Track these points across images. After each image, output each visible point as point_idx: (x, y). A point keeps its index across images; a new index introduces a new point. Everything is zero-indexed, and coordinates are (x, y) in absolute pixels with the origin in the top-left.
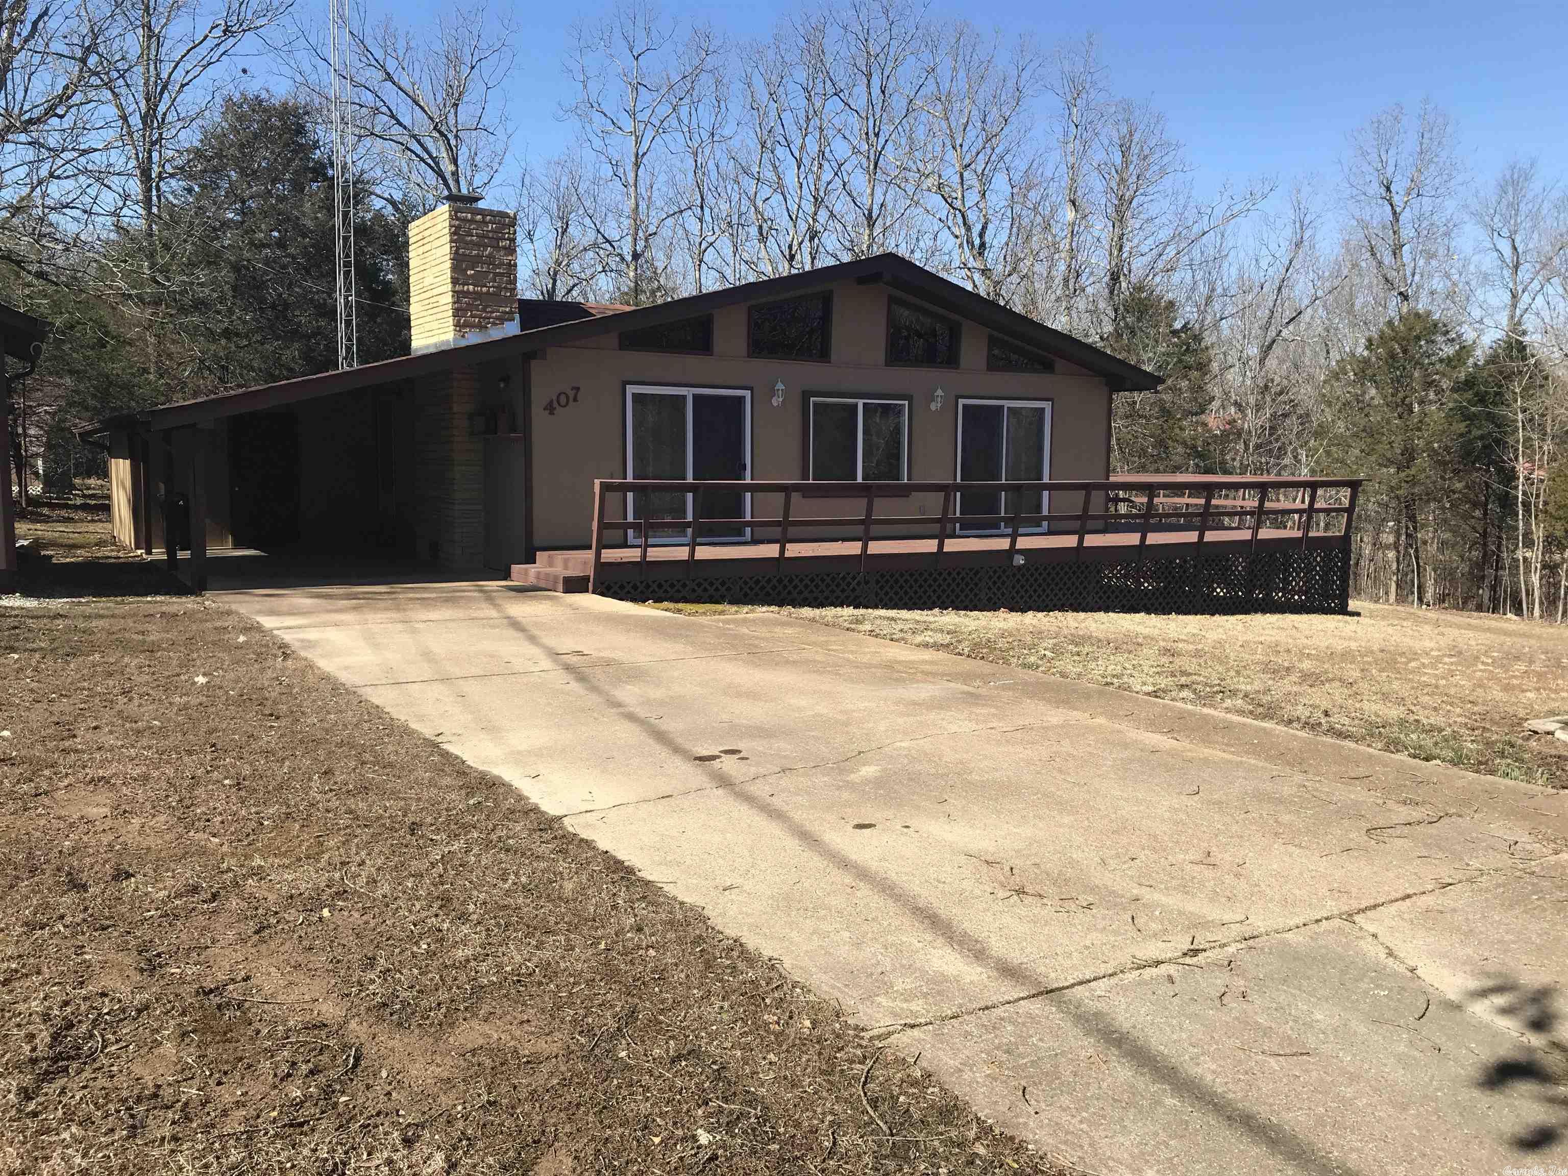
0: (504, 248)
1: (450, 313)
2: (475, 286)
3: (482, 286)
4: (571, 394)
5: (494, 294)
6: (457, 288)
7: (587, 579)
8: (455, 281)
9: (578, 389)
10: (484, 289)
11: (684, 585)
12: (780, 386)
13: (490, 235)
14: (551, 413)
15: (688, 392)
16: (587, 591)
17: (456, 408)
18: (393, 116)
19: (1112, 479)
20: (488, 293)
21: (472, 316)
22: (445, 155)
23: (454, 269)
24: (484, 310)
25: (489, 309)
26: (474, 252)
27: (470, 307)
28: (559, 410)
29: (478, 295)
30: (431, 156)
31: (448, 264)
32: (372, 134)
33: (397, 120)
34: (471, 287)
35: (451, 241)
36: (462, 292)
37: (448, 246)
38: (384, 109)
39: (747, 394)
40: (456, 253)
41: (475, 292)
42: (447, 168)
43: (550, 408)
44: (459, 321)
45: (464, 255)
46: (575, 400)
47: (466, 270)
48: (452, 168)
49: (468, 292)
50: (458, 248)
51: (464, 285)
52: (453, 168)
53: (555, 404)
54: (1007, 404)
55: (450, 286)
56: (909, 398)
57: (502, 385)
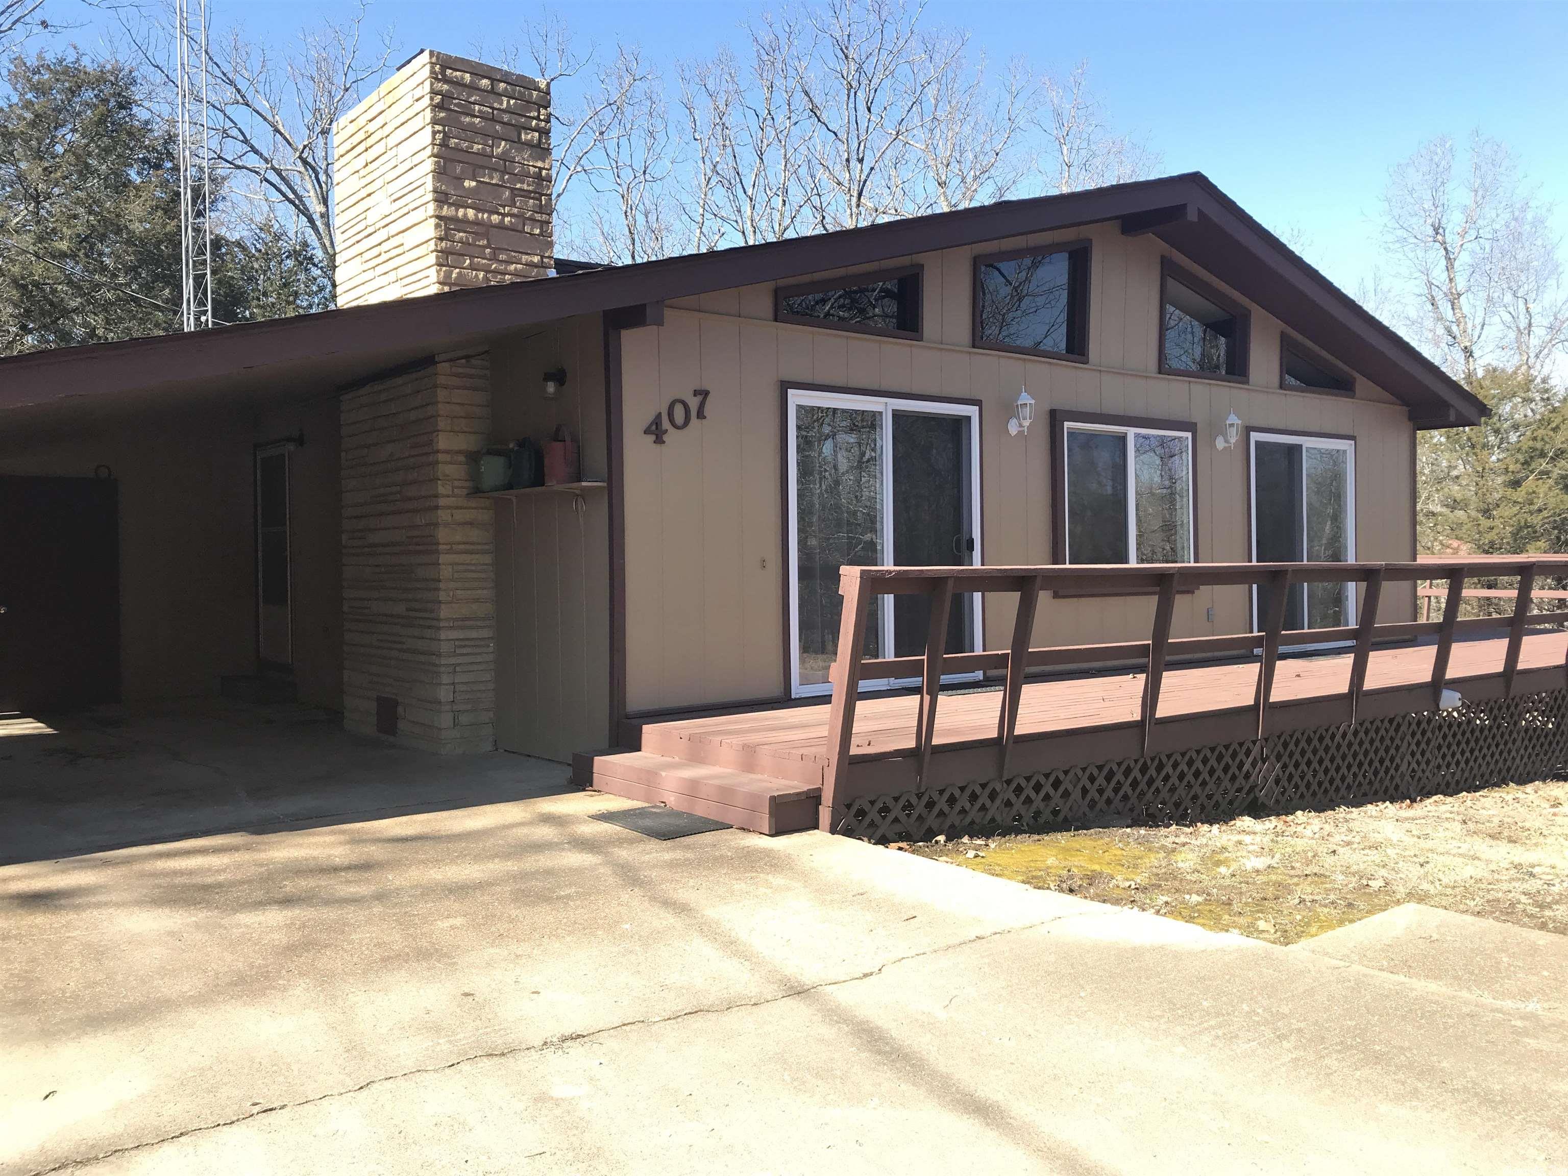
0: (529, 144)
1: (432, 259)
2: (478, 209)
3: (491, 212)
4: (694, 403)
5: (511, 229)
6: (446, 211)
7: (813, 798)
8: (441, 198)
9: (706, 394)
10: (495, 218)
11: (993, 796)
12: (1025, 398)
13: (506, 118)
14: (659, 440)
15: (884, 406)
16: (816, 827)
17: (443, 442)
18: (246, 141)
19: (1423, 559)
20: (501, 226)
21: (472, 267)
22: (312, 193)
23: (440, 173)
24: (494, 258)
25: (502, 257)
26: (477, 147)
27: (468, 250)
28: (672, 436)
29: (480, 229)
30: (294, 192)
31: (429, 165)
32: (219, 157)
33: (252, 147)
34: (471, 213)
35: (434, 122)
36: (454, 219)
37: (429, 129)
38: (235, 132)
39: (972, 411)
40: (444, 144)
41: (477, 223)
42: (316, 208)
43: (656, 431)
44: (448, 275)
45: (457, 149)
46: (701, 415)
47: (460, 179)
48: (321, 208)
49: (465, 221)
50: (446, 136)
51: (458, 206)
52: (323, 210)
53: (666, 424)
54: (1307, 442)
55: (431, 208)
56: (1189, 426)
57: (551, 388)
